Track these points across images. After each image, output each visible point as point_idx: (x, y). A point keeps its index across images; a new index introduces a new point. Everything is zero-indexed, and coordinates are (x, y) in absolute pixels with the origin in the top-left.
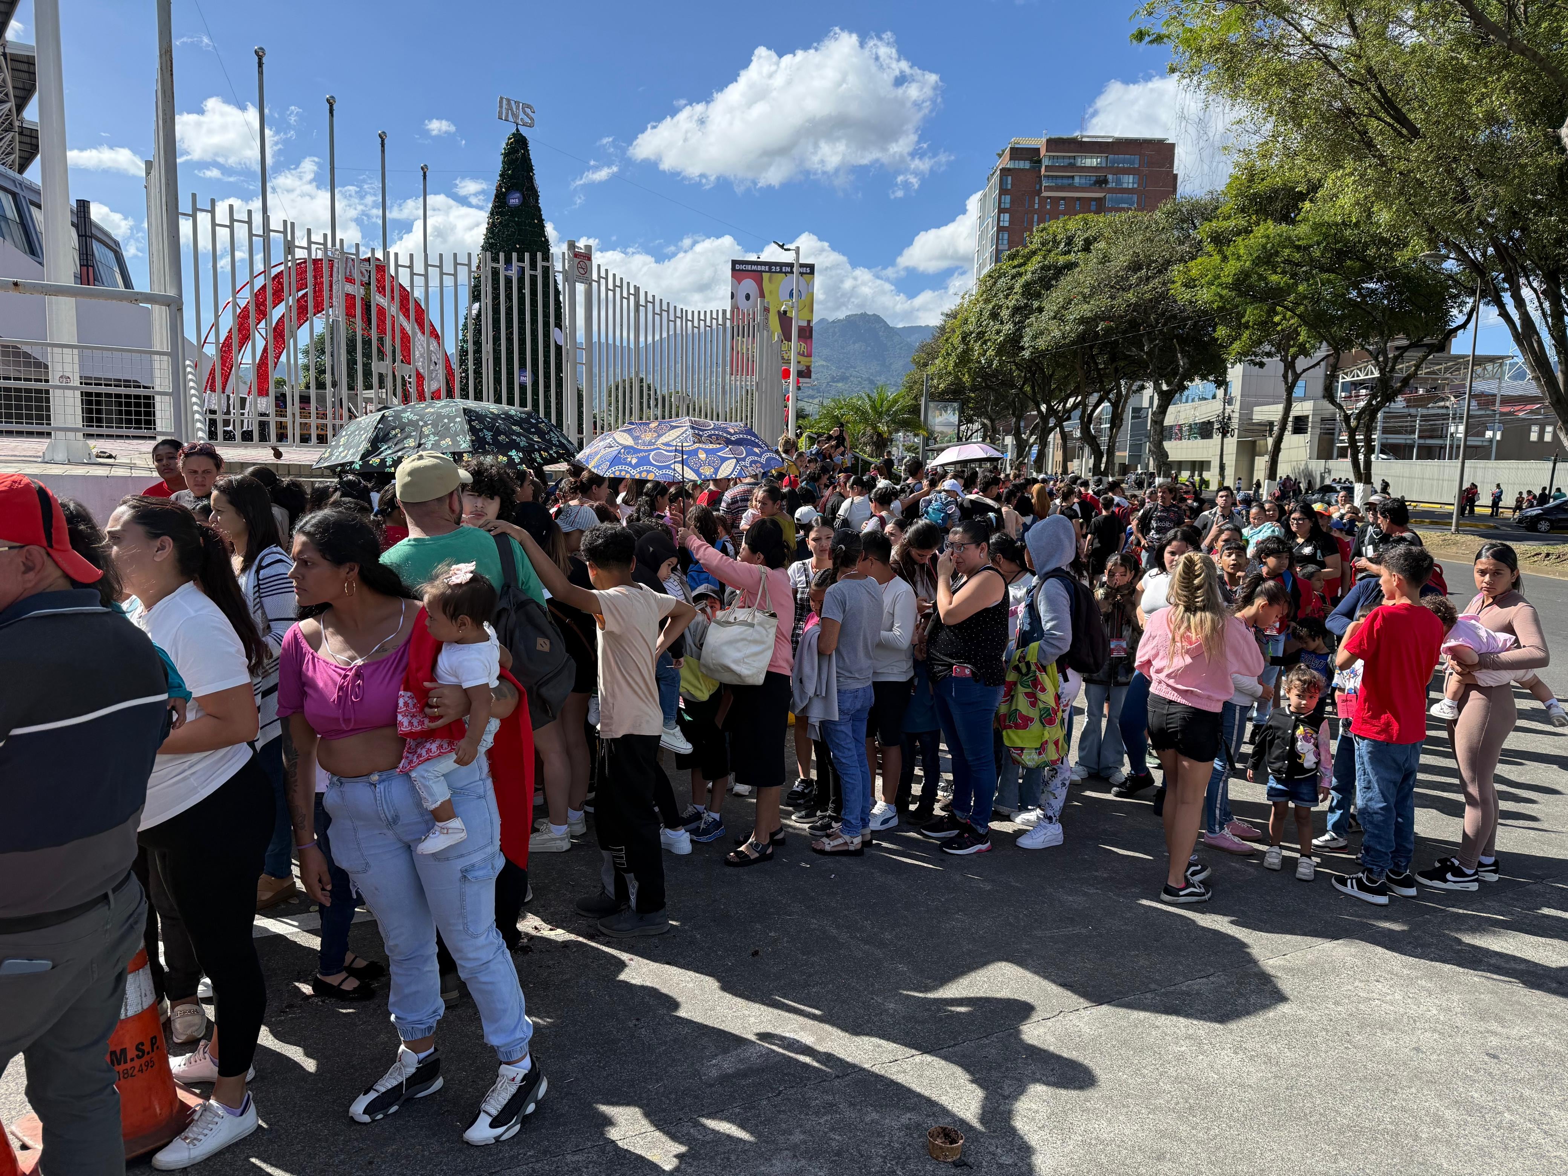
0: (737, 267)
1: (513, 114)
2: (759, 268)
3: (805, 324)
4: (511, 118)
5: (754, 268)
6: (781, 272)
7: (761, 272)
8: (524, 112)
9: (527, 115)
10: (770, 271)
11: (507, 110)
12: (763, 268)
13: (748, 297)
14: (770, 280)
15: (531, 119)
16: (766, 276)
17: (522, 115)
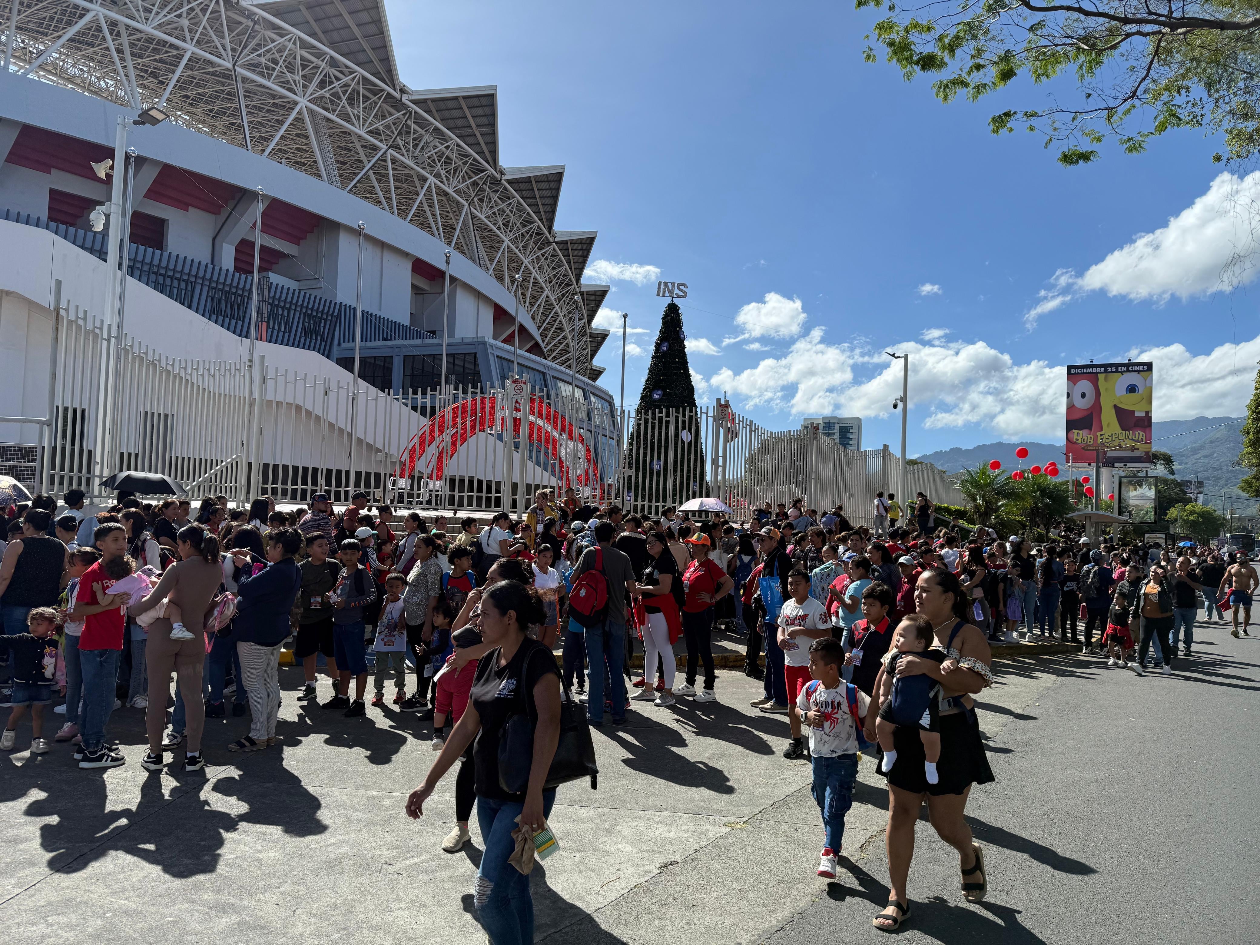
0: (1073, 371)
1: (669, 292)
2: (1095, 370)
3: (1143, 415)
4: (667, 294)
5: (1089, 370)
6: (1117, 371)
7: (1097, 373)
8: (679, 289)
9: (681, 290)
10: (1106, 372)
11: (664, 289)
12: (1099, 370)
13: (1083, 395)
14: (1106, 379)
15: (685, 292)
16: (1101, 377)
17: (676, 291)
